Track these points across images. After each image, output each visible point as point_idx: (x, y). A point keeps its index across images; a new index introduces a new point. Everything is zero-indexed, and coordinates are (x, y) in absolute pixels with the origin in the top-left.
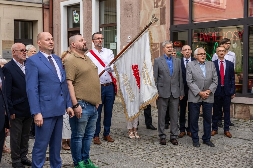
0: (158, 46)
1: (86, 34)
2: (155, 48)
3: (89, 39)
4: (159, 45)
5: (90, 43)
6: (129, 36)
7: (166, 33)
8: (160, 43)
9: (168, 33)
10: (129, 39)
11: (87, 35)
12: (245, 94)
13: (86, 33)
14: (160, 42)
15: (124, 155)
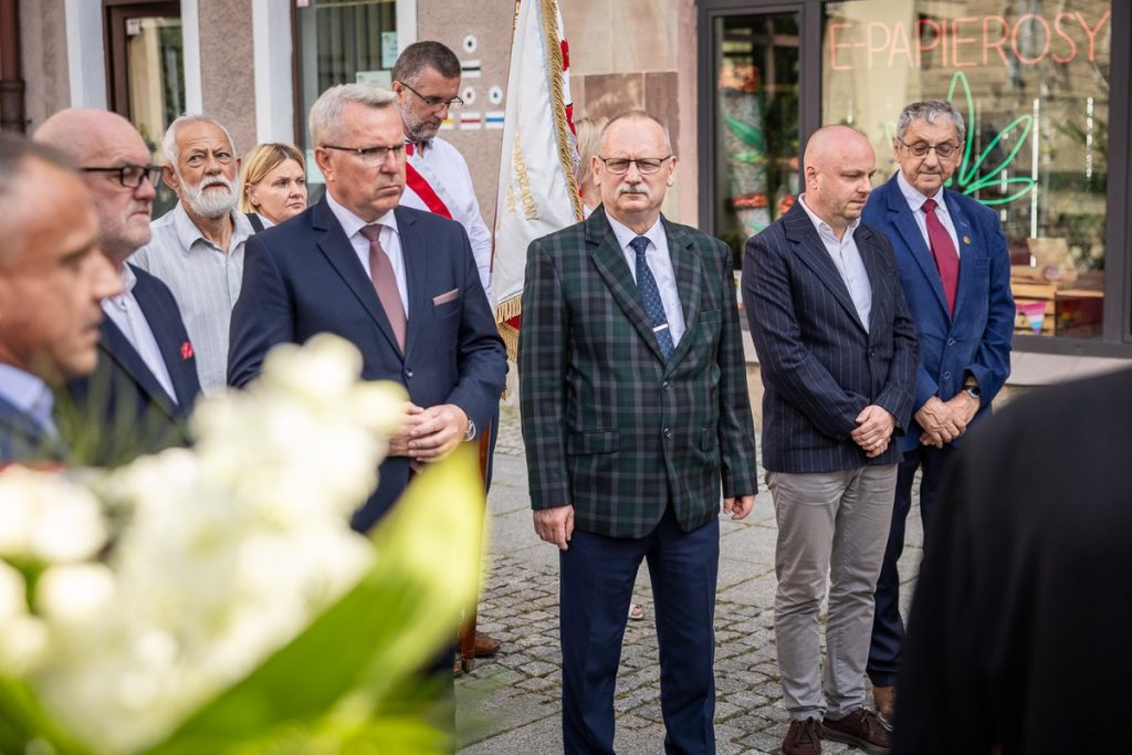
0: (632, 89)
1: (215, 21)
2: (616, 99)
3: (236, 48)
4: (639, 85)
5: (241, 73)
6: (469, 38)
7: (680, 23)
8: (647, 75)
9: (687, 20)
10: (470, 50)
11: (225, 31)
12: (1118, 342)
13: (215, 17)
14: (644, 72)
15: (634, 733)
